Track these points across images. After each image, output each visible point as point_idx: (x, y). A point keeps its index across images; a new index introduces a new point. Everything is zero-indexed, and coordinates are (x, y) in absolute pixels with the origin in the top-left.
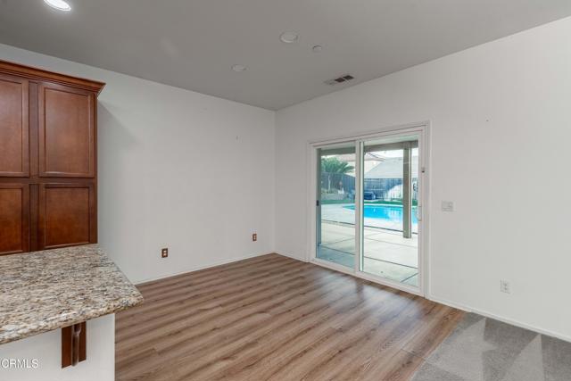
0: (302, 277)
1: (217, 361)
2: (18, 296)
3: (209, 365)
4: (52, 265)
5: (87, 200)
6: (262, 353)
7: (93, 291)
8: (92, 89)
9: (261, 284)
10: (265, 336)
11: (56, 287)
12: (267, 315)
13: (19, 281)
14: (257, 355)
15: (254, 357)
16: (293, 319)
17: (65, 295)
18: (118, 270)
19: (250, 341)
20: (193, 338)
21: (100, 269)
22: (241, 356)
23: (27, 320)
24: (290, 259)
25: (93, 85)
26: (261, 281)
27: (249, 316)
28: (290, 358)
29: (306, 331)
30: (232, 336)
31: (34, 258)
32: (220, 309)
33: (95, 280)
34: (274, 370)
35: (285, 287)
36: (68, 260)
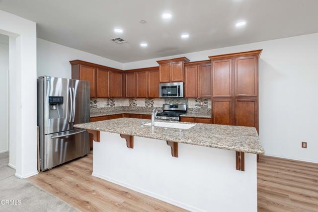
2: (223, 137)
4: (235, 131)
5: (254, 107)
7: (245, 143)
8: (256, 54)
11: (234, 138)
13: (224, 133)
17: (236, 141)
18: (259, 139)
21: (251, 137)
23: (223, 144)
25: (257, 52)
31: (230, 127)
33: (248, 140)
36: (241, 131)
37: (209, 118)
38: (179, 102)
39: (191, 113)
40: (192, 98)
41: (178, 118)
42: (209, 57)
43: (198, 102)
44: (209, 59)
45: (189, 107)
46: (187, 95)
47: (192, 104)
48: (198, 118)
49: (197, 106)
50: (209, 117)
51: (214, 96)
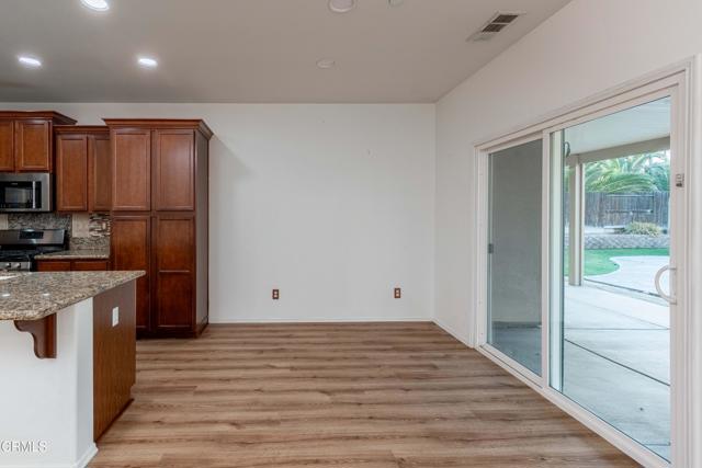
0: (435, 367)
1: (225, 422)
3: (216, 422)
5: (189, 231)
6: (271, 437)
9: (365, 358)
10: (296, 420)
12: (327, 398)
14: (262, 437)
15: (258, 437)
16: (350, 416)
19: (274, 418)
20: (232, 391)
22: (248, 430)
24: (450, 335)
26: (368, 354)
27: (307, 391)
28: (290, 459)
29: (348, 438)
30: (264, 405)
32: (288, 372)
34: (260, 461)
35: (392, 372)
37: (104, 259)
38: (48, 223)
39: (79, 249)
40: (81, 212)
41: (28, 265)
42: (105, 120)
43: (95, 223)
44: (104, 124)
45: (75, 234)
46: (61, 206)
47: (81, 229)
48: (79, 260)
49: (92, 233)
50: (103, 256)
51: (115, 206)
